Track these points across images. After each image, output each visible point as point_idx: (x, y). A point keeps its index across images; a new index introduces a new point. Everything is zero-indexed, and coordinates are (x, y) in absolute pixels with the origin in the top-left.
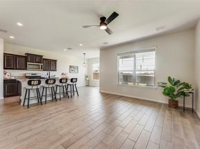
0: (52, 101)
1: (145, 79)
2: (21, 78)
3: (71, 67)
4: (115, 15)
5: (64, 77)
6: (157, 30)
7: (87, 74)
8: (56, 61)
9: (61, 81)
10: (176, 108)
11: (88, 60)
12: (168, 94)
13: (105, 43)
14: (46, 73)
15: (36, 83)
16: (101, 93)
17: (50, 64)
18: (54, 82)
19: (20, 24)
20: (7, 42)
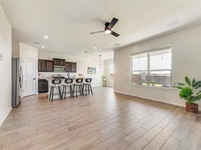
0: (70, 97)
1: (159, 79)
2: (49, 78)
3: (89, 68)
4: (115, 21)
5: (81, 77)
6: (169, 26)
7: (104, 75)
8: (76, 63)
9: (77, 81)
10: (194, 112)
11: (105, 61)
12: (184, 96)
13: (117, 45)
14: (67, 73)
15: (58, 82)
16: (115, 93)
17: (71, 66)
18: (72, 82)
19: (46, 37)
20: (40, 51)
